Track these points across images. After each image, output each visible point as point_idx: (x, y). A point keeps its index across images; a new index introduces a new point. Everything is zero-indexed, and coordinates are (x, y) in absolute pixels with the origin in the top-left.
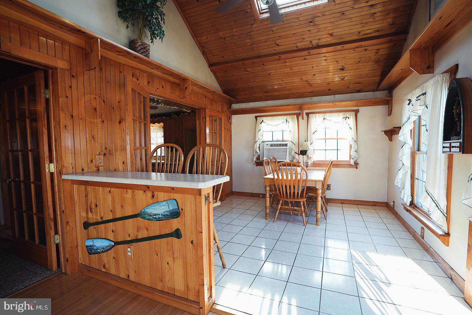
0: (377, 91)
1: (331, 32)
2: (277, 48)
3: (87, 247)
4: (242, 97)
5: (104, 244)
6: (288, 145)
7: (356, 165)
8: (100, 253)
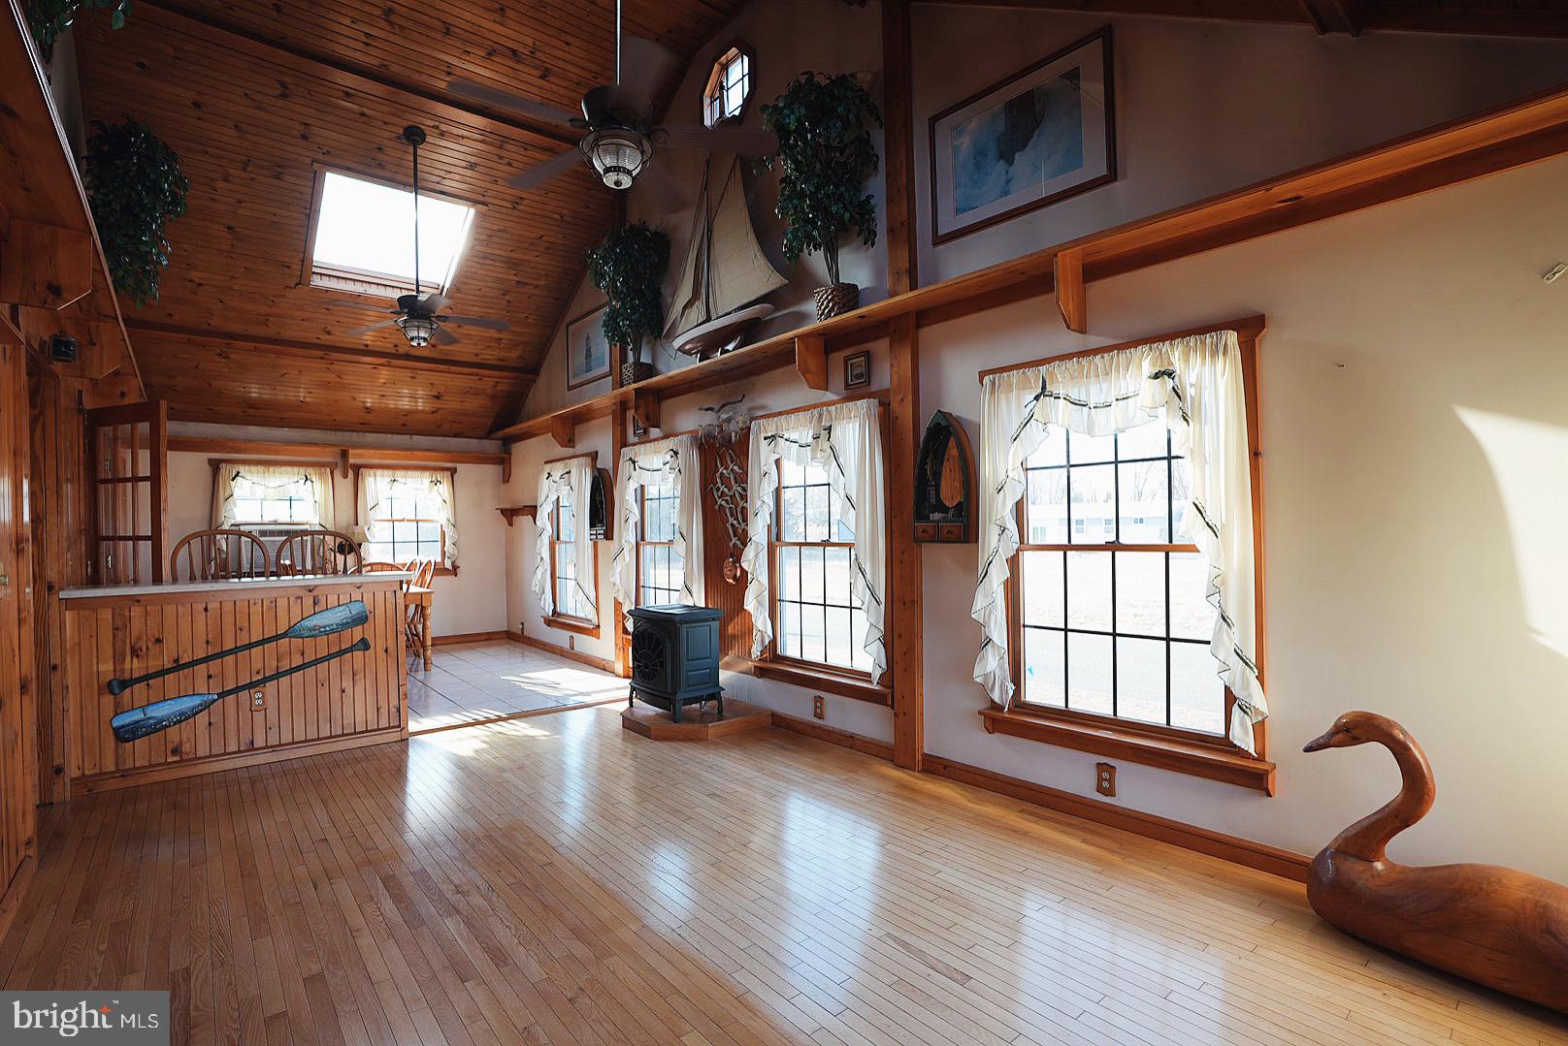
0: (488, 439)
3: (116, 730)
5: (183, 706)
6: (309, 533)
7: (455, 568)
8: (166, 727)
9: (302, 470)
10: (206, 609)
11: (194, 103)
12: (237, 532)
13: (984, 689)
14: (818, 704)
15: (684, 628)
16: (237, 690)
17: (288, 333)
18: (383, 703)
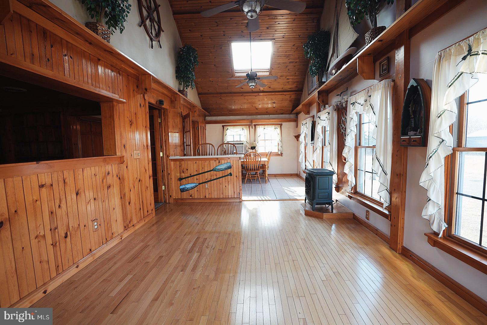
0: (291, 114)
1: (269, 86)
2: (242, 90)
3: (180, 189)
4: (214, 113)
5: (192, 186)
6: (244, 144)
7: (282, 154)
8: (189, 190)
9: (242, 127)
10: (196, 163)
11: (201, 36)
12: (228, 143)
13: (428, 222)
14: (367, 214)
15: (317, 178)
16: (202, 183)
17: (233, 90)
18: (235, 191)
